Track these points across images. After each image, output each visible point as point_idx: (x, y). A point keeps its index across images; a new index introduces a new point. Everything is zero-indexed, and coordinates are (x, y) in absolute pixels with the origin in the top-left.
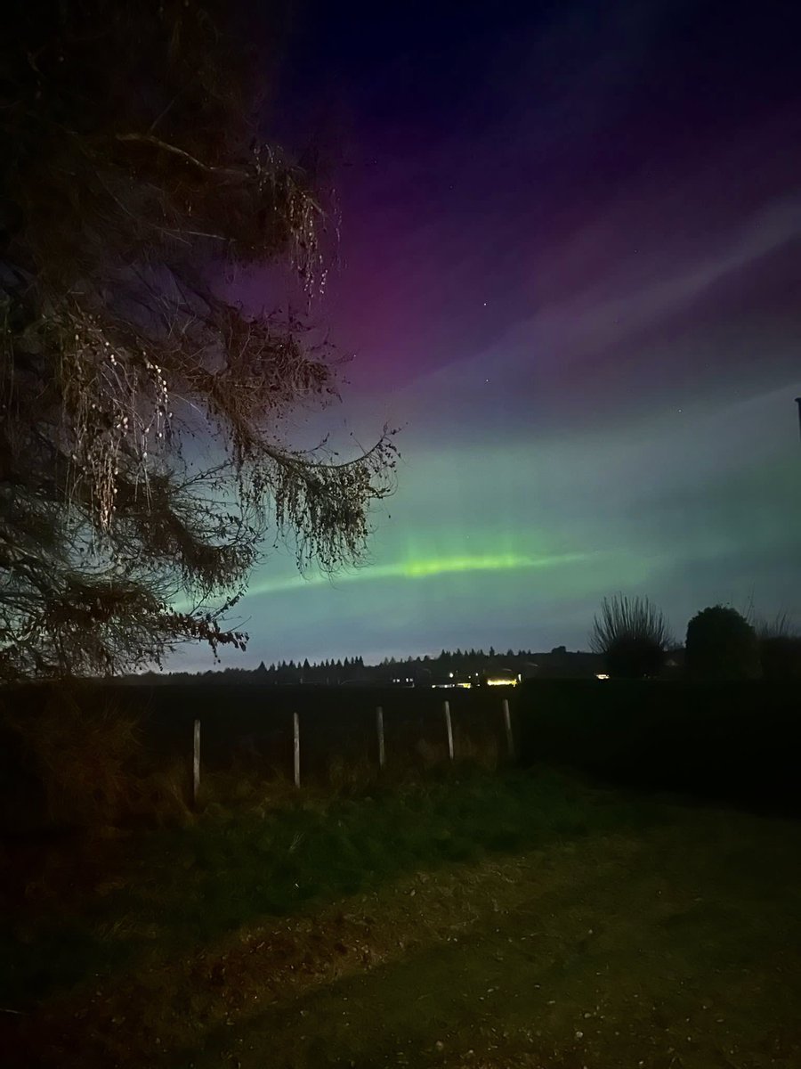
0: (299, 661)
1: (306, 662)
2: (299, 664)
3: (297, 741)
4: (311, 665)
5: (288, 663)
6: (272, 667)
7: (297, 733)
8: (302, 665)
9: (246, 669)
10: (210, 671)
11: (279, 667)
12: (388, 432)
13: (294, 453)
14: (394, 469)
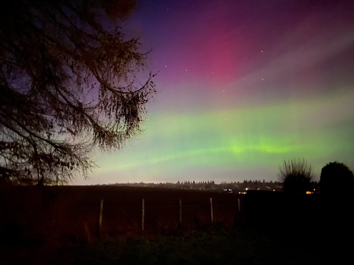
0: (191, 181)
1: (194, 182)
2: (191, 182)
3: (143, 210)
4: (196, 183)
5: (187, 182)
6: (182, 183)
7: (143, 207)
8: (193, 182)
9: (173, 183)
10: (161, 183)
11: (184, 183)
12: (152, 76)
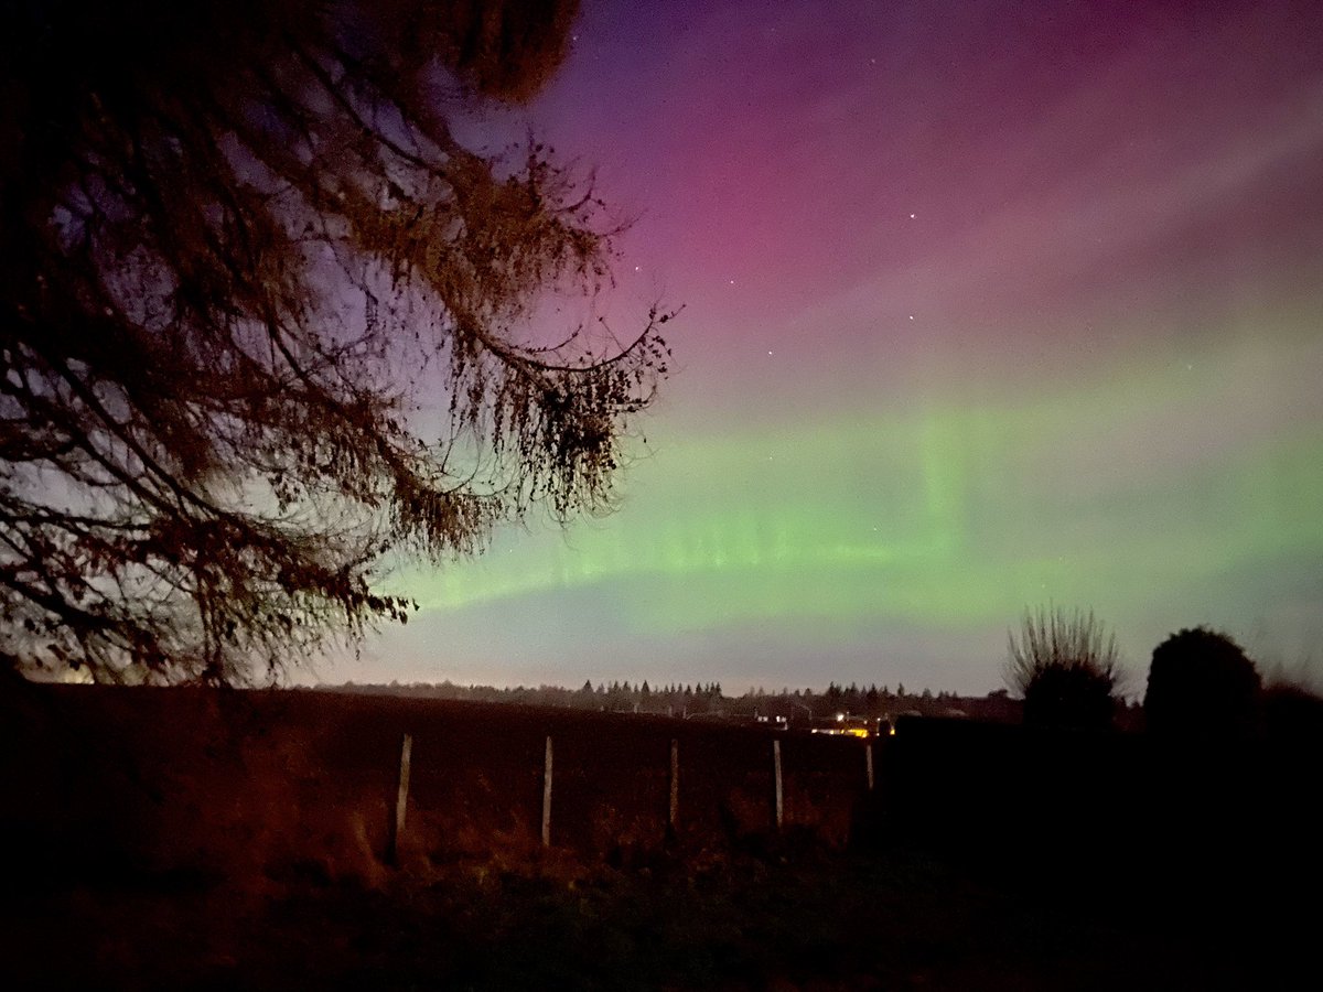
0: (636, 684)
1: (645, 685)
2: (636, 687)
3: (548, 777)
4: (652, 688)
5: (621, 685)
6: (601, 689)
7: (549, 766)
8: (640, 688)
9: (567, 688)
11: (609, 689)
12: (658, 317)
13: (530, 351)
14: (665, 374)
